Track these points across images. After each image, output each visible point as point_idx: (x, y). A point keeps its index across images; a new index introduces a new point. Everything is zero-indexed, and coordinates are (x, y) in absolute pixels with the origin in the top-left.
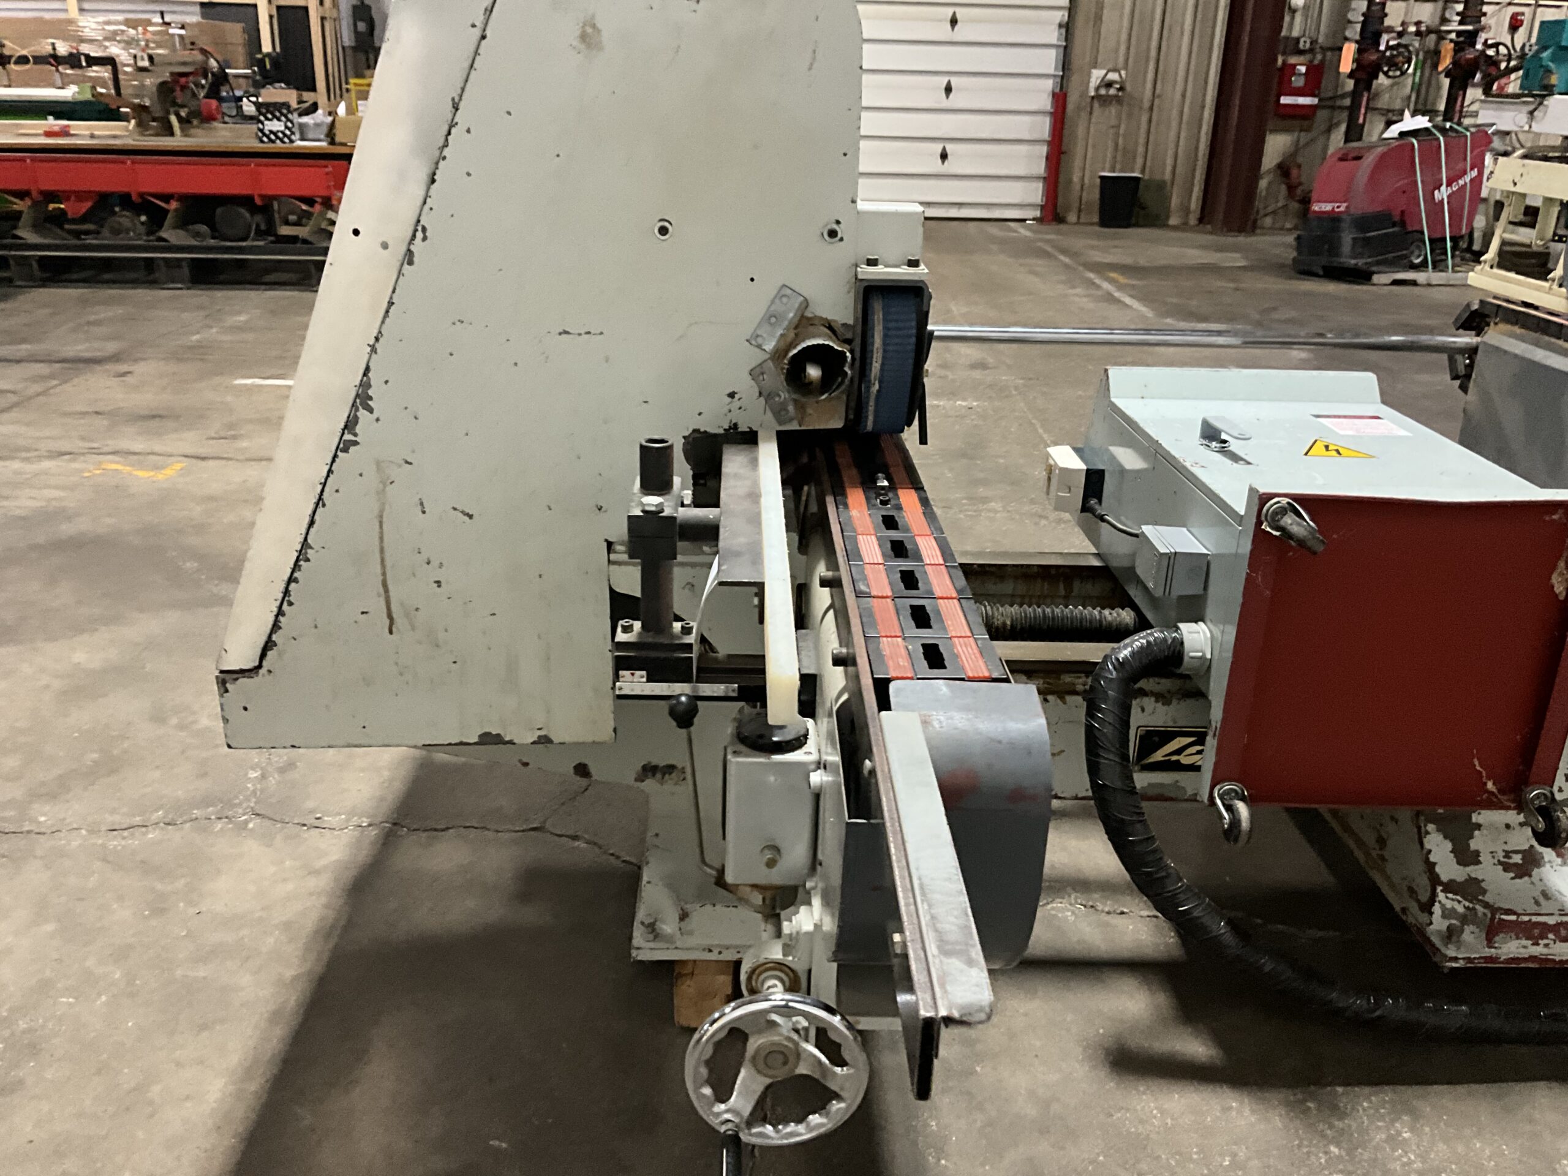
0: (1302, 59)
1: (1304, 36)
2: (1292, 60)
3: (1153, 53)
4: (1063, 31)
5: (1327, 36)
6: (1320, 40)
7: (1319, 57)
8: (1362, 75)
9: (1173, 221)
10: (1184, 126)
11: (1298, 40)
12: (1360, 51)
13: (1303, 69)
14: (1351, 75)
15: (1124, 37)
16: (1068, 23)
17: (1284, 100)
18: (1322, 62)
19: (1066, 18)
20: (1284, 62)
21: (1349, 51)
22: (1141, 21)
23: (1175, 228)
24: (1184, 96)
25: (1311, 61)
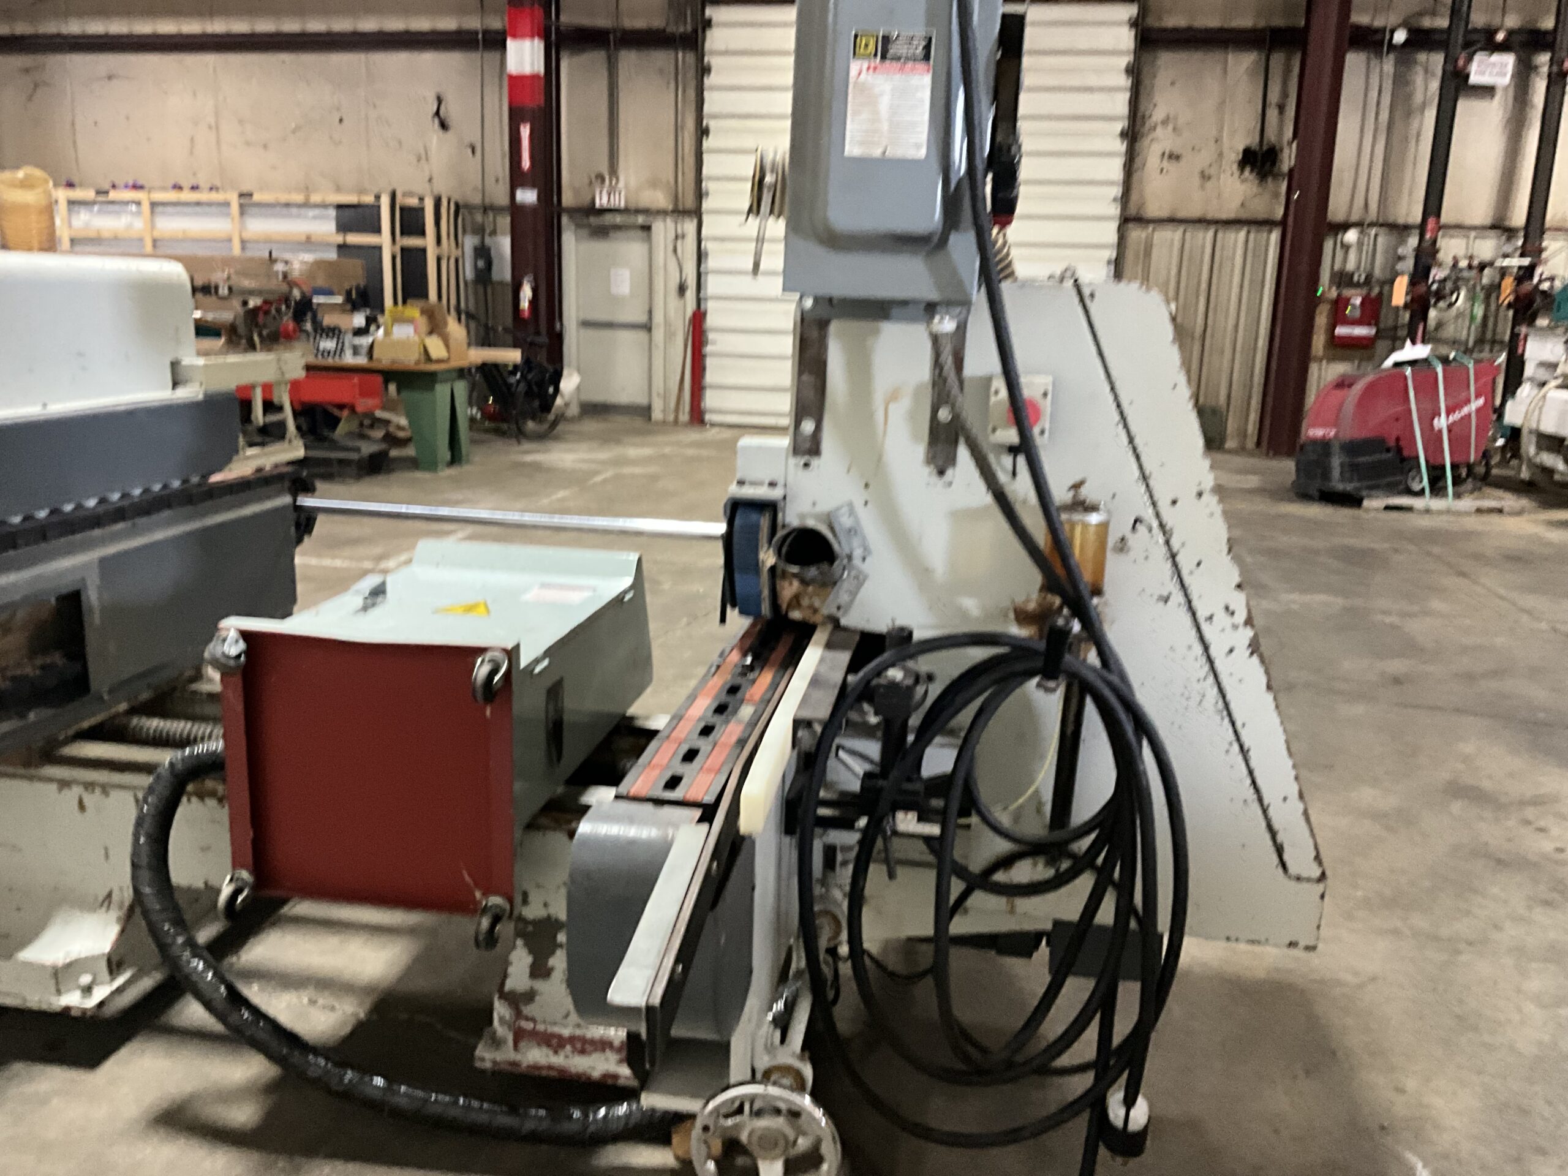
0: (1359, 291)
1: (1358, 268)
2: (1347, 292)
3: (1204, 286)
4: (1112, 267)
5: (1383, 269)
6: (1377, 272)
7: (1376, 291)
8: (1415, 306)
9: (1230, 444)
10: (1238, 355)
11: (1352, 275)
12: (1413, 283)
13: (1358, 301)
14: (1406, 306)
15: (1174, 272)
16: (1116, 259)
17: (1341, 331)
18: (1381, 293)
19: (1114, 255)
20: (1339, 295)
21: (1401, 286)
22: (1190, 259)
23: (1230, 452)
24: (1236, 326)
25: (1368, 294)
